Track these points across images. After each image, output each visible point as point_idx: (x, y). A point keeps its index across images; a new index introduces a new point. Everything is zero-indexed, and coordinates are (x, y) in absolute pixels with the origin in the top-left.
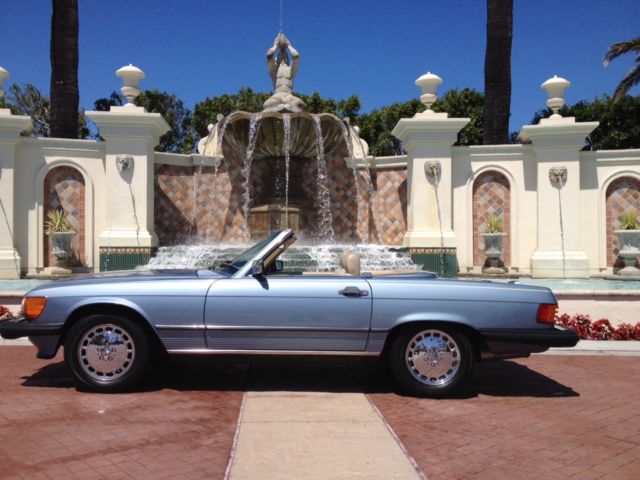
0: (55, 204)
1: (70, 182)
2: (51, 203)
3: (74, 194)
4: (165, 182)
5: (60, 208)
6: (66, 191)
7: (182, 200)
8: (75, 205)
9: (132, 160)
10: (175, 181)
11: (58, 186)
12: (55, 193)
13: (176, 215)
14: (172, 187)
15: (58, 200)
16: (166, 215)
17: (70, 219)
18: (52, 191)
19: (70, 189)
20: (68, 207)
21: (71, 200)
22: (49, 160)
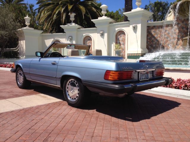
0: (118, 42)
1: (122, 35)
2: (117, 42)
3: (123, 38)
4: (154, 32)
5: (120, 43)
6: (121, 38)
7: (160, 37)
8: (123, 42)
9: (137, 26)
10: (157, 31)
11: (119, 37)
12: (118, 39)
14: (156, 33)
15: (119, 41)
16: (154, 43)
17: (122, 46)
18: (118, 38)
19: (122, 37)
20: (122, 43)
21: (122, 41)
22: (117, 29)
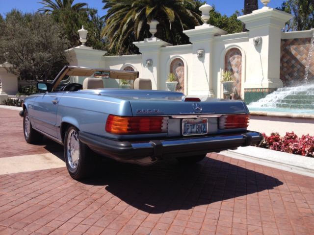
1: (236, 56)
2: (228, 68)
3: (238, 62)
4: (295, 49)
5: (232, 70)
6: (234, 61)
7: (306, 59)
8: (238, 67)
9: (261, 39)
10: (302, 48)
11: (231, 59)
12: (230, 62)
13: (302, 69)
14: (300, 52)
15: (231, 65)
17: (236, 75)
18: (228, 61)
19: (236, 60)
20: (235, 69)
21: (236, 65)
22: (226, 46)
